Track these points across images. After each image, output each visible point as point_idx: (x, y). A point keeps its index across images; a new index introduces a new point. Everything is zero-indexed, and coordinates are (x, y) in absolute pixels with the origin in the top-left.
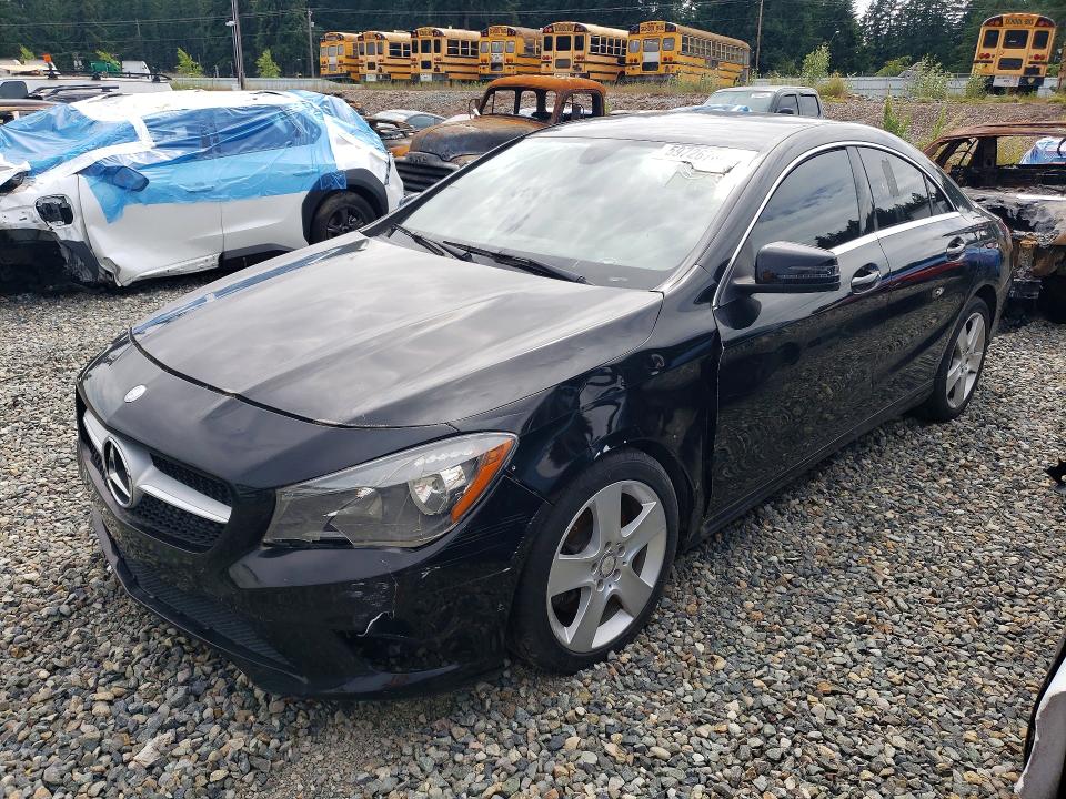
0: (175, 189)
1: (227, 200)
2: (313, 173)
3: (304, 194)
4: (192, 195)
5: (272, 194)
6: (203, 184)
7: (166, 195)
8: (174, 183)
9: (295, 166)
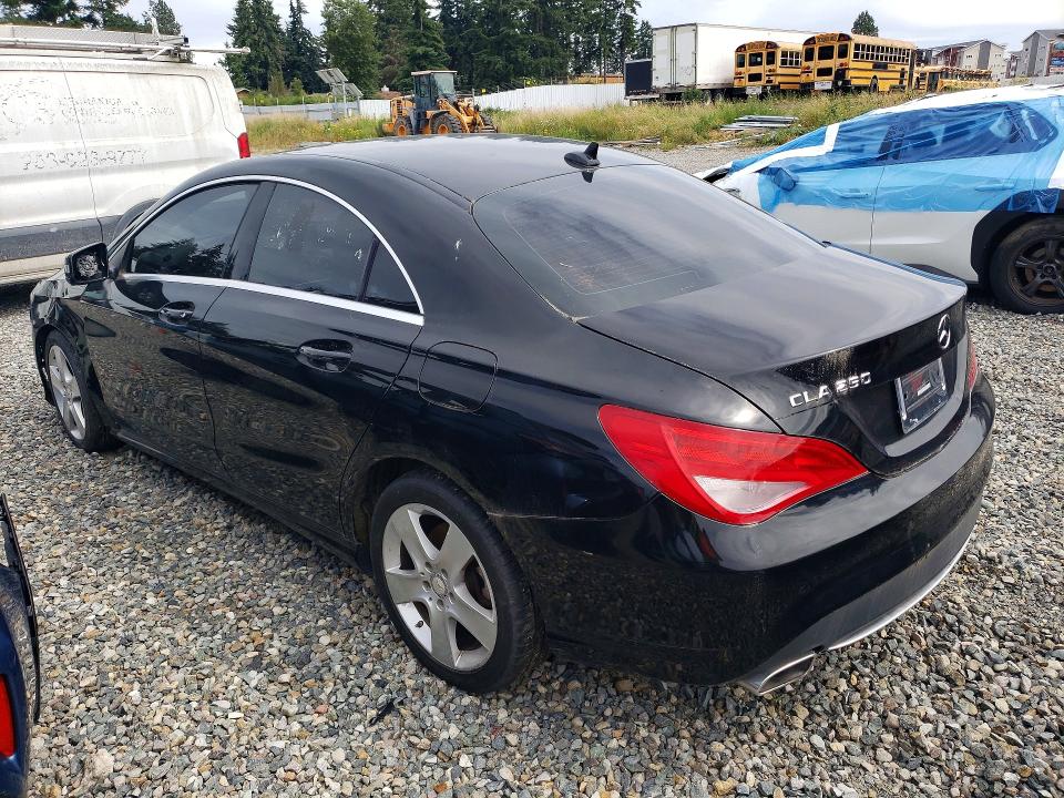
0: (828, 193)
1: (880, 209)
2: (1004, 189)
3: (982, 213)
4: (845, 201)
5: (937, 209)
6: (857, 191)
7: (819, 198)
8: (829, 188)
9: (979, 179)
